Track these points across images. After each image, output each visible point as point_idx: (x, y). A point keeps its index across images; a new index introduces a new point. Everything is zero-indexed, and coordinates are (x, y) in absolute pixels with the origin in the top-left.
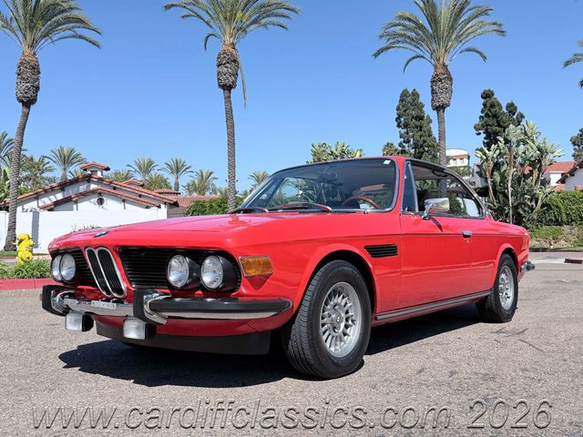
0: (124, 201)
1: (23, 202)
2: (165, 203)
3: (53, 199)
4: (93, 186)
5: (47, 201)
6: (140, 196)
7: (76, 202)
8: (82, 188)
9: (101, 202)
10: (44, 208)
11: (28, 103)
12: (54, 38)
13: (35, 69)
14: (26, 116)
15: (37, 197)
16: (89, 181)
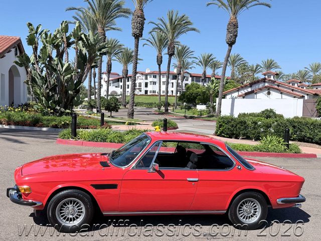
0: (281, 93)
1: (231, 93)
2: (307, 95)
3: (246, 91)
4: (266, 84)
5: (243, 92)
6: (293, 90)
7: (256, 93)
8: (261, 85)
9: (269, 93)
10: (240, 96)
11: (231, 44)
12: (248, 6)
13: (236, 26)
14: (230, 51)
15: (238, 90)
16: (265, 82)
